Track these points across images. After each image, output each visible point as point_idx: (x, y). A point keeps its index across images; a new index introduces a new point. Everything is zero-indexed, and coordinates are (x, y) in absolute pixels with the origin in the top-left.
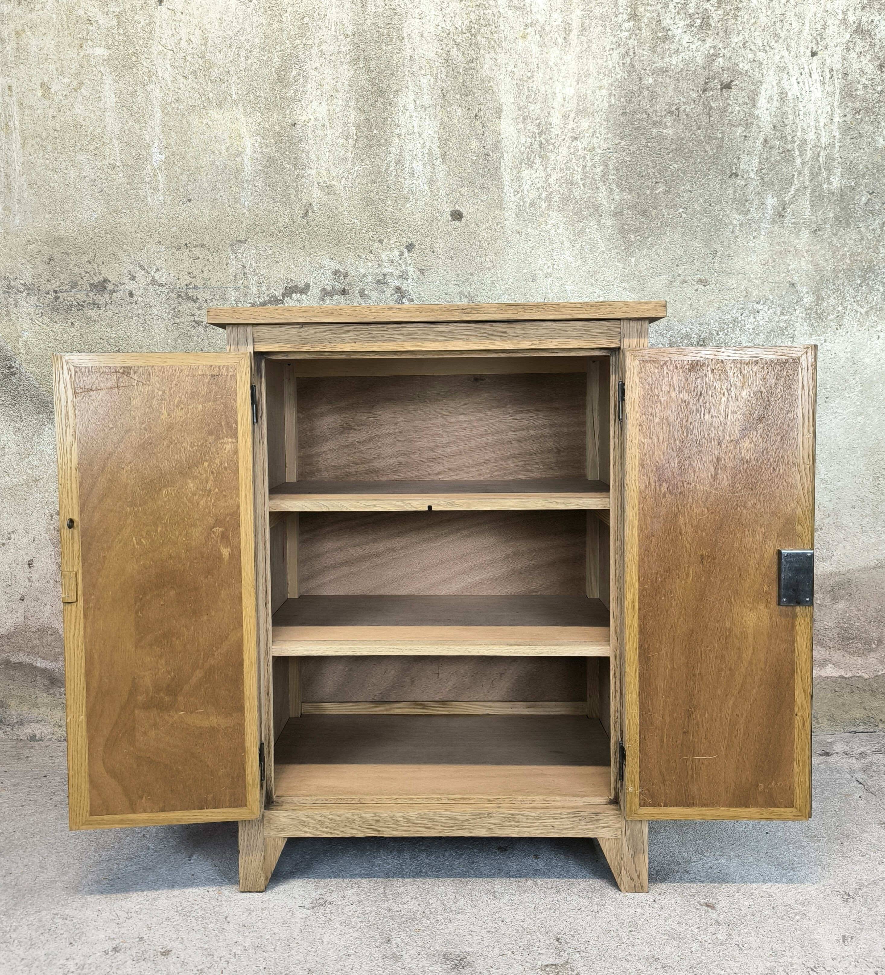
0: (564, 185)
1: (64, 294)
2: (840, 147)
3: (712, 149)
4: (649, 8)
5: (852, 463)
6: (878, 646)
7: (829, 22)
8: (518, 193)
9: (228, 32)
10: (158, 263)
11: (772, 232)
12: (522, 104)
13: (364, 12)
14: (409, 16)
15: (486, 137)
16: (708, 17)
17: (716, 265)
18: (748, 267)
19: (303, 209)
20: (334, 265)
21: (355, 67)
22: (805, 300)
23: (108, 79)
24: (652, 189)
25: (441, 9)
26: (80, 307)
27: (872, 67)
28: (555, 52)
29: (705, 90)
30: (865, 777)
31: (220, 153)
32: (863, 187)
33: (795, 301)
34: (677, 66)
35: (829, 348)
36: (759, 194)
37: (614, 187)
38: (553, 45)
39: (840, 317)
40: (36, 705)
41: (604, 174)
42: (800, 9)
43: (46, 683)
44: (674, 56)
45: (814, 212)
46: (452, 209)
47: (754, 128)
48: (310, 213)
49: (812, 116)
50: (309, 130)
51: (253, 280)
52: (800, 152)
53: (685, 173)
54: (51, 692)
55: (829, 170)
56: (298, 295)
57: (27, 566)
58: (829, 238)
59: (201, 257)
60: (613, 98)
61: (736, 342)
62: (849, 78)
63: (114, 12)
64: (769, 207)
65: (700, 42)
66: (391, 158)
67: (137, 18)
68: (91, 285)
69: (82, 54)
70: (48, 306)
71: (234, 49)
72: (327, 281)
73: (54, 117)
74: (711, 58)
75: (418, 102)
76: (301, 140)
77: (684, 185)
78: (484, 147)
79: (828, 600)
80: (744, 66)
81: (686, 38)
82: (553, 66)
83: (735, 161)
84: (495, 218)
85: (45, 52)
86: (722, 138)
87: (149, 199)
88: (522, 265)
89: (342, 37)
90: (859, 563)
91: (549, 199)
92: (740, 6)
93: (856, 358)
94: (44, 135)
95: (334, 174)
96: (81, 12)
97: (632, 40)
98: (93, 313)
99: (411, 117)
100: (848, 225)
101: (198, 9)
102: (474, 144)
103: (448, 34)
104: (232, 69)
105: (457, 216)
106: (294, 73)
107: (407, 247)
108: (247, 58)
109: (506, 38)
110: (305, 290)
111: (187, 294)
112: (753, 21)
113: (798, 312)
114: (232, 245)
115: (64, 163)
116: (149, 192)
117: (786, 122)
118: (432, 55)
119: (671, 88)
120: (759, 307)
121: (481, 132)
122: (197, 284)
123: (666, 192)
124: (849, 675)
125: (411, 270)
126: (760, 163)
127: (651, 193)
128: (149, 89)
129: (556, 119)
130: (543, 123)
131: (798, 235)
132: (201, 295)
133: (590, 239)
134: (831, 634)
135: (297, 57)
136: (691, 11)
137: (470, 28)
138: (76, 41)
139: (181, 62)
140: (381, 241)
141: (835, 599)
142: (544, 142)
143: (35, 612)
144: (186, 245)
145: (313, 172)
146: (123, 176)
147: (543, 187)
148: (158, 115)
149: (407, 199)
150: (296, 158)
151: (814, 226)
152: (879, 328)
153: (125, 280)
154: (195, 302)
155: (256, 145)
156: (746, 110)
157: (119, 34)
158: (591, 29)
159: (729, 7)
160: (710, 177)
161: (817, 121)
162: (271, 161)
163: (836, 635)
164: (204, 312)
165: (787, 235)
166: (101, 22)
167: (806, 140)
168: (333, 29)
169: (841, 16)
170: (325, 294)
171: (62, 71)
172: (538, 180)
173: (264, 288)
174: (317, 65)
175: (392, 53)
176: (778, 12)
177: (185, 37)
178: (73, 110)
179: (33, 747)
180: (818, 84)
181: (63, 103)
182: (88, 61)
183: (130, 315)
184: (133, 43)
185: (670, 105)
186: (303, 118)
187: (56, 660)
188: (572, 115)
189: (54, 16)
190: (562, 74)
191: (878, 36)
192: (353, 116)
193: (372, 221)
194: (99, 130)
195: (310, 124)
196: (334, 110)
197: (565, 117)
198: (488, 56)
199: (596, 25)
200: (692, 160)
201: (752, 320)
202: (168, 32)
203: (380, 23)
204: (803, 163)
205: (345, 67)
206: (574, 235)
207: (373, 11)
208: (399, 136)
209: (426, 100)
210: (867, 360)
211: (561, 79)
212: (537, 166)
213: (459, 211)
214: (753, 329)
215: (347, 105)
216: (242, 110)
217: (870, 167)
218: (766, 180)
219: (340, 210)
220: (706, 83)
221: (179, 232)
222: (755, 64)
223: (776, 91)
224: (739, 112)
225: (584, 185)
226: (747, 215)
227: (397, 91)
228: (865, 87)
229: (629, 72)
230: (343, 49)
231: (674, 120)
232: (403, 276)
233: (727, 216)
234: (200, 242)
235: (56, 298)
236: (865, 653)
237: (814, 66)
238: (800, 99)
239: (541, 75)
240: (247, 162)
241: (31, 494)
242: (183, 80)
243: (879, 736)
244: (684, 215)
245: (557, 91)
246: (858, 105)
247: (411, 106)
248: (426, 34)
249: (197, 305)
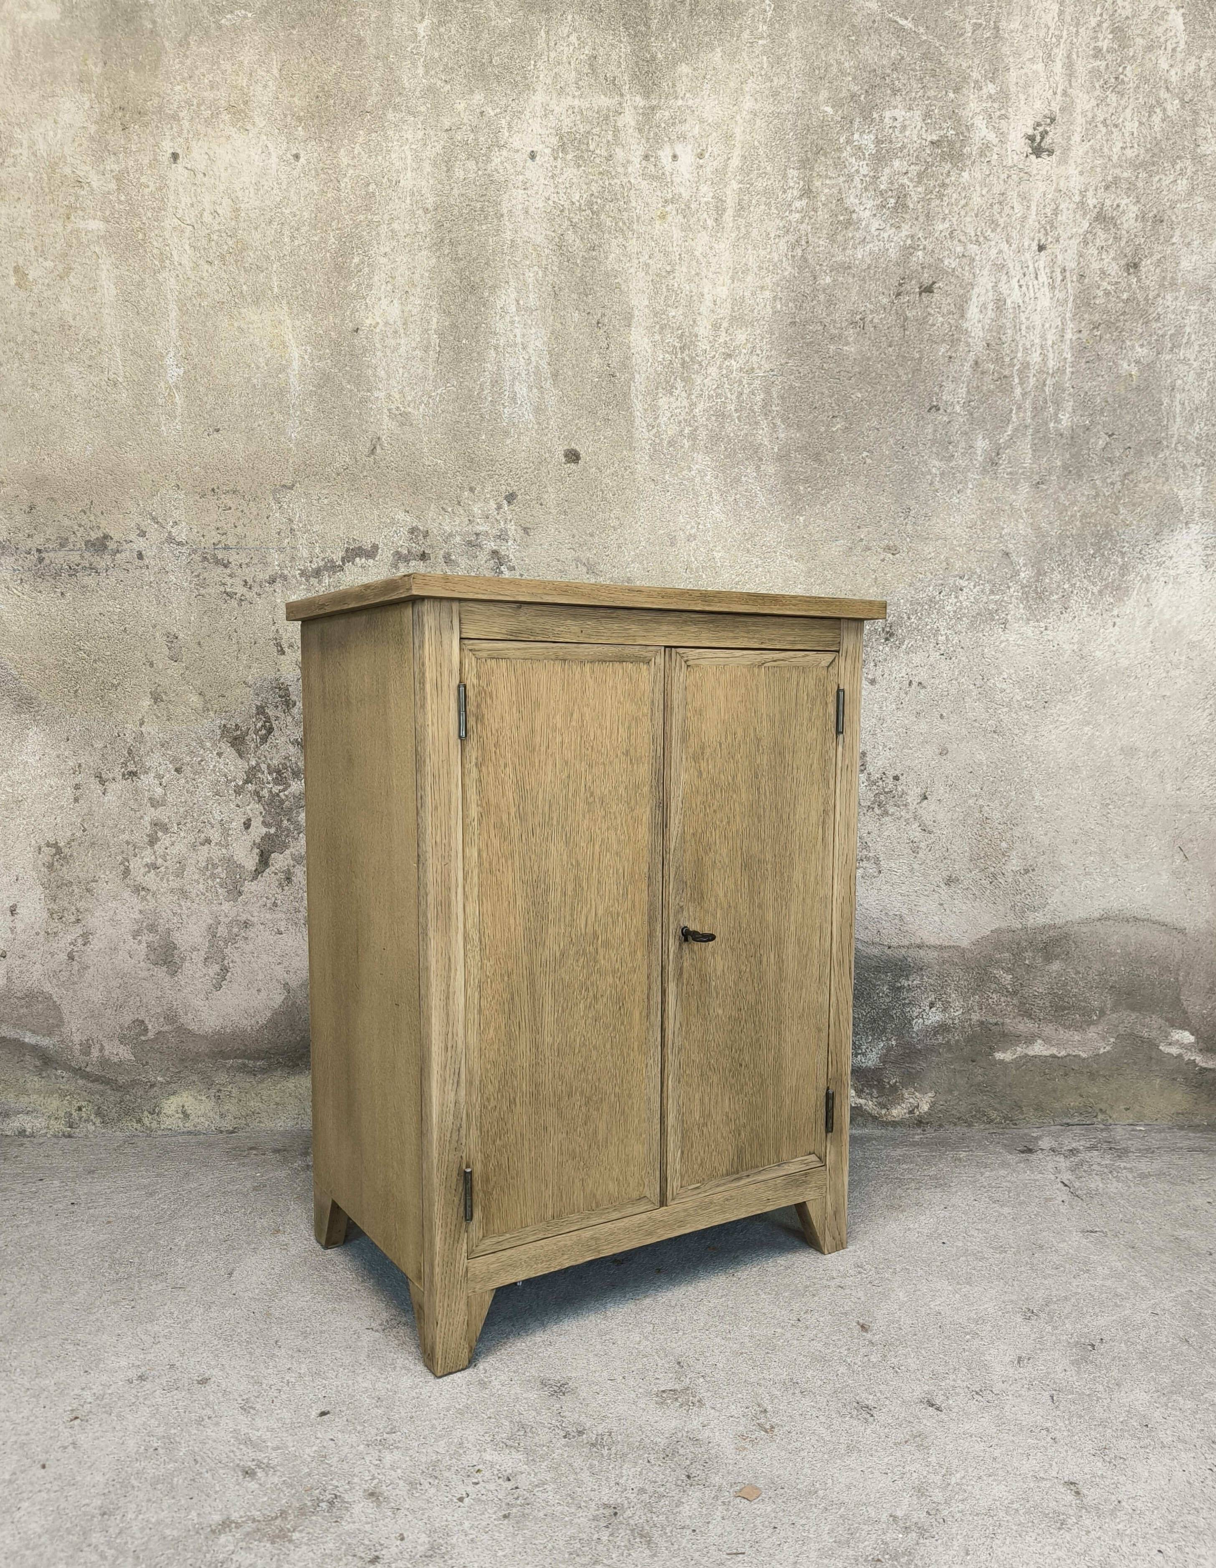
0: (714, 418)
1: (51, 554)
2: (1072, 373)
3: (907, 374)
4: (828, 182)
5: (1076, 786)
6: (1100, 1017)
7: (1063, 206)
8: (653, 427)
9: (268, 202)
10: (176, 514)
11: (982, 485)
12: (658, 308)
13: (449, 178)
14: (510, 185)
15: (612, 352)
16: (905, 196)
17: (909, 528)
18: (949, 531)
19: (368, 445)
20: (410, 520)
21: (438, 254)
22: (1022, 575)
23: (106, 264)
24: (828, 426)
25: (552, 177)
26: (73, 572)
27: (1117, 267)
28: (703, 238)
29: (899, 294)
30: (1072, 1178)
31: (258, 368)
32: (1100, 427)
33: (1009, 576)
34: (863, 260)
35: (1050, 638)
36: (966, 434)
37: (778, 421)
38: (701, 229)
39: (1066, 596)
40: (25, 1092)
41: (766, 404)
42: (1024, 187)
43: (38, 1063)
44: (859, 247)
45: (1036, 458)
46: (566, 448)
47: (962, 347)
48: (378, 450)
49: (1037, 332)
50: (377, 339)
51: (303, 540)
52: (1020, 379)
53: (870, 404)
54: (44, 1074)
55: (1057, 403)
56: (363, 560)
57: (9, 913)
58: (1055, 493)
59: (234, 507)
60: (778, 302)
61: (932, 628)
62: (1086, 281)
63: (112, 171)
64: (979, 452)
65: (894, 229)
66: (486, 378)
67: (143, 180)
68: (87, 542)
69: (69, 227)
70: (29, 570)
71: (275, 225)
72: (402, 543)
73: (33, 314)
74: (908, 251)
75: (521, 302)
76: (365, 350)
77: (869, 421)
78: (608, 365)
79: (1039, 960)
80: (950, 263)
81: (875, 224)
82: (701, 258)
83: (936, 389)
84: (623, 460)
85: (19, 224)
86: (920, 359)
87: (163, 428)
88: (658, 524)
89: (420, 212)
90: (1079, 913)
91: (693, 437)
92: (947, 181)
93: (1085, 651)
94: (20, 339)
95: (410, 398)
96: (68, 171)
97: (804, 225)
98: (89, 580)
99: (512, 322)
100: (1080, 476)
101: (226, 169)
102: (596, 362)
103: (562, 211)
104: (273, 253)
105: (573, 456)
106: (356, 260)
107: (506, 498)
108: (293, 238)
109: (639, 218)
110: (371, 553)
111: (215, 556)
112: (963, 202)
113: (1012, 590)
114: (274, 492)
115: (47, 377)
116: (163, 418)
117: (1004, 338)
118: (540, 239)
119: (854, 291)
120: (963, 583)
121: (605, 345)
122: (228, 543)
123: (846, 430)
124: (1063, 1053)
125: (512, 528)
126: (968, 392)
127: (826, 431)
128: (160, 278)
129: (703, 329)
130: (687, 334)
131: (1014, 489)
132: (233, 557)
133: (746, 490)
134: (1041, 1002)
135: (361, 237)
136: (882, 187)
137: (590, 204)
138: (61, 210)
139: (204, 242)
140: (472, 490)
141: (1049, 958)
142: (687, 359)
143: (21, 972)
144: (213, 490)
145: (382, 395)
146: (128, 396)
147: (685, 420)
148: (174, 314)
149: (506, 433)
150: (359, 375)
151: (1036, 478)
152: (1115, 613)
153: (132, 537)
154: (226, 567)
155: (306, 357)
156: (952, 322)
157: (120, 202)
158: (752, 209)
159: (932, 183)
160: (904, 410)
161: (1043, 337)
162: (326, 379)
163: (1048, 1004)
164: (238, 581)
165: (1001, 489)
166: (95, 185)
167: (1028, 363)
168: (408, 201)
169: (1077, 198)
170: (399, 558)
171: (43, 251)
172: (678, 410)
173: (317, 550)
174: (388, 250)
175: (487, 235)
176: (996, 190)
177: (208, 207)
178: (58, 305)
179: (22, 1145)
180: (1046, 289)
181: (45, 295)
182: (78, 238)
183: (139, 583)
184: (138, 215)
185: (854, 313)
186: (368, 322)
187: (50, 1034)
188: (725, 324)
189: (30, 174)
190: (712, 269)
191: (1126, 226)
192: (435, 320)
193: (461, 462)
194: (94, 333)
195: (378, 330)
196: (410, 311)
197: (716, 327)
198: (614, 242)
199: (758, 204)
200: (880, 388)
201: (953, 600)
202: (186, 200)
203: (471, 194)
204: (1024, 394)
205: (425, 253)
206: (726, 485)
207: (462, 177)
208: (496, 348)
209: (532, 300)
210: (1098, 654)
211: (710, 275)
212: (677, 392)
213: (576, 451)
214: (955, 612)
215: (426, 305)
216: (286, 308)
217: (1110, 400)
218: (975, 415)
219: (418, 447)
220: (900, 285)
221: (203, 472)
222: (964, 260)
223: (991, 297)
224: (942, 324)
225: (739, 418)
226: (951, 461)
227: (494, 287)
228: (1107, 293)
229: (799, 268)
230: (422, 229)
231: (858, 334)
232: (502, 536)
233: (925, 463)
234: (232, 486)
235: (41, 560)
236: (1084, 1026)
237: (1041, 264)
238: (1023, 309)
239: (685, 270)
240: (294, 380)
241: (12, 819)
242: (206, 266)
243: (1096, 1129)
244: (869, 461)
245: (706, 291)
246: (1096, 317)
247: (513, 309)
248: (532, 211)
249: (228, 571)
